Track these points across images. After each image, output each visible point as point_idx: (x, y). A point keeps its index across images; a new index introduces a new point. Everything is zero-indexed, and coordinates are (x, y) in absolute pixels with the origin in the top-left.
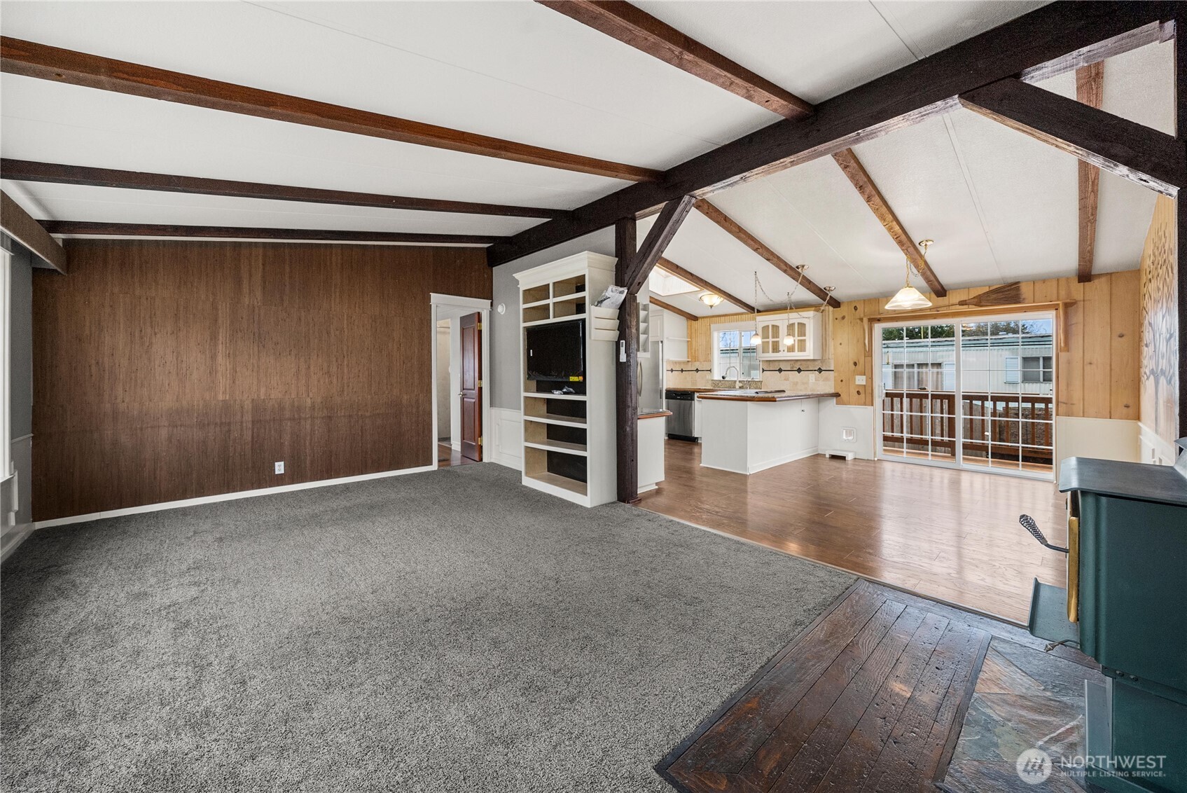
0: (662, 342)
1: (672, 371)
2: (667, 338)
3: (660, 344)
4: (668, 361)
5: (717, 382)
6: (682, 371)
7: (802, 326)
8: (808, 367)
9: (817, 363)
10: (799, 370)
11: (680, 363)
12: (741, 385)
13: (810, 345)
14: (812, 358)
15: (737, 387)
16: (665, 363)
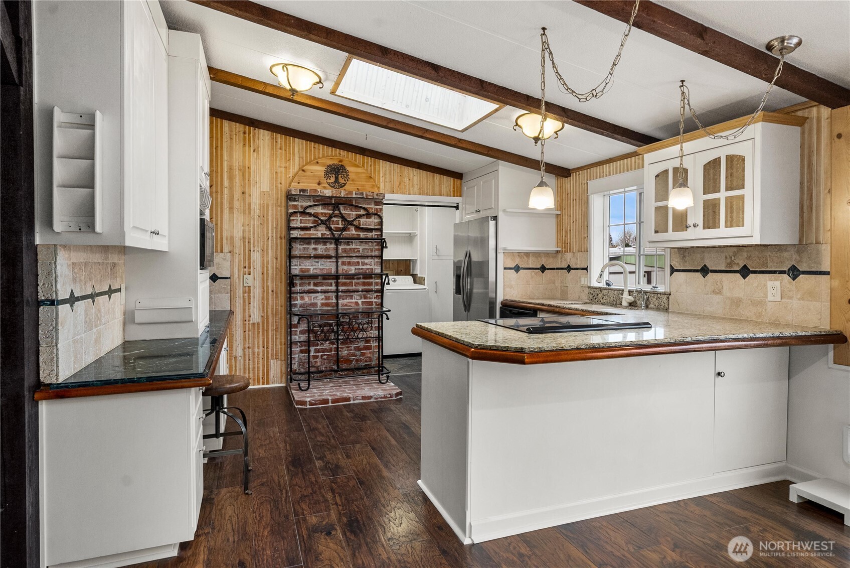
0: (495, 218)
1: (517, 269)
2: (504, 211)
3: (492, 223)
4: (509, 254)
5: (597, 291)
6: (543, 269)
7: (736, 163)
8: (765, 264)
9: (786, 254)
10: (745, 272)
11: (537, 254)
12: (631, 299)
13: (753, 212)
14: (758, 243)
15: (625, 303)
16: (501, 257)
